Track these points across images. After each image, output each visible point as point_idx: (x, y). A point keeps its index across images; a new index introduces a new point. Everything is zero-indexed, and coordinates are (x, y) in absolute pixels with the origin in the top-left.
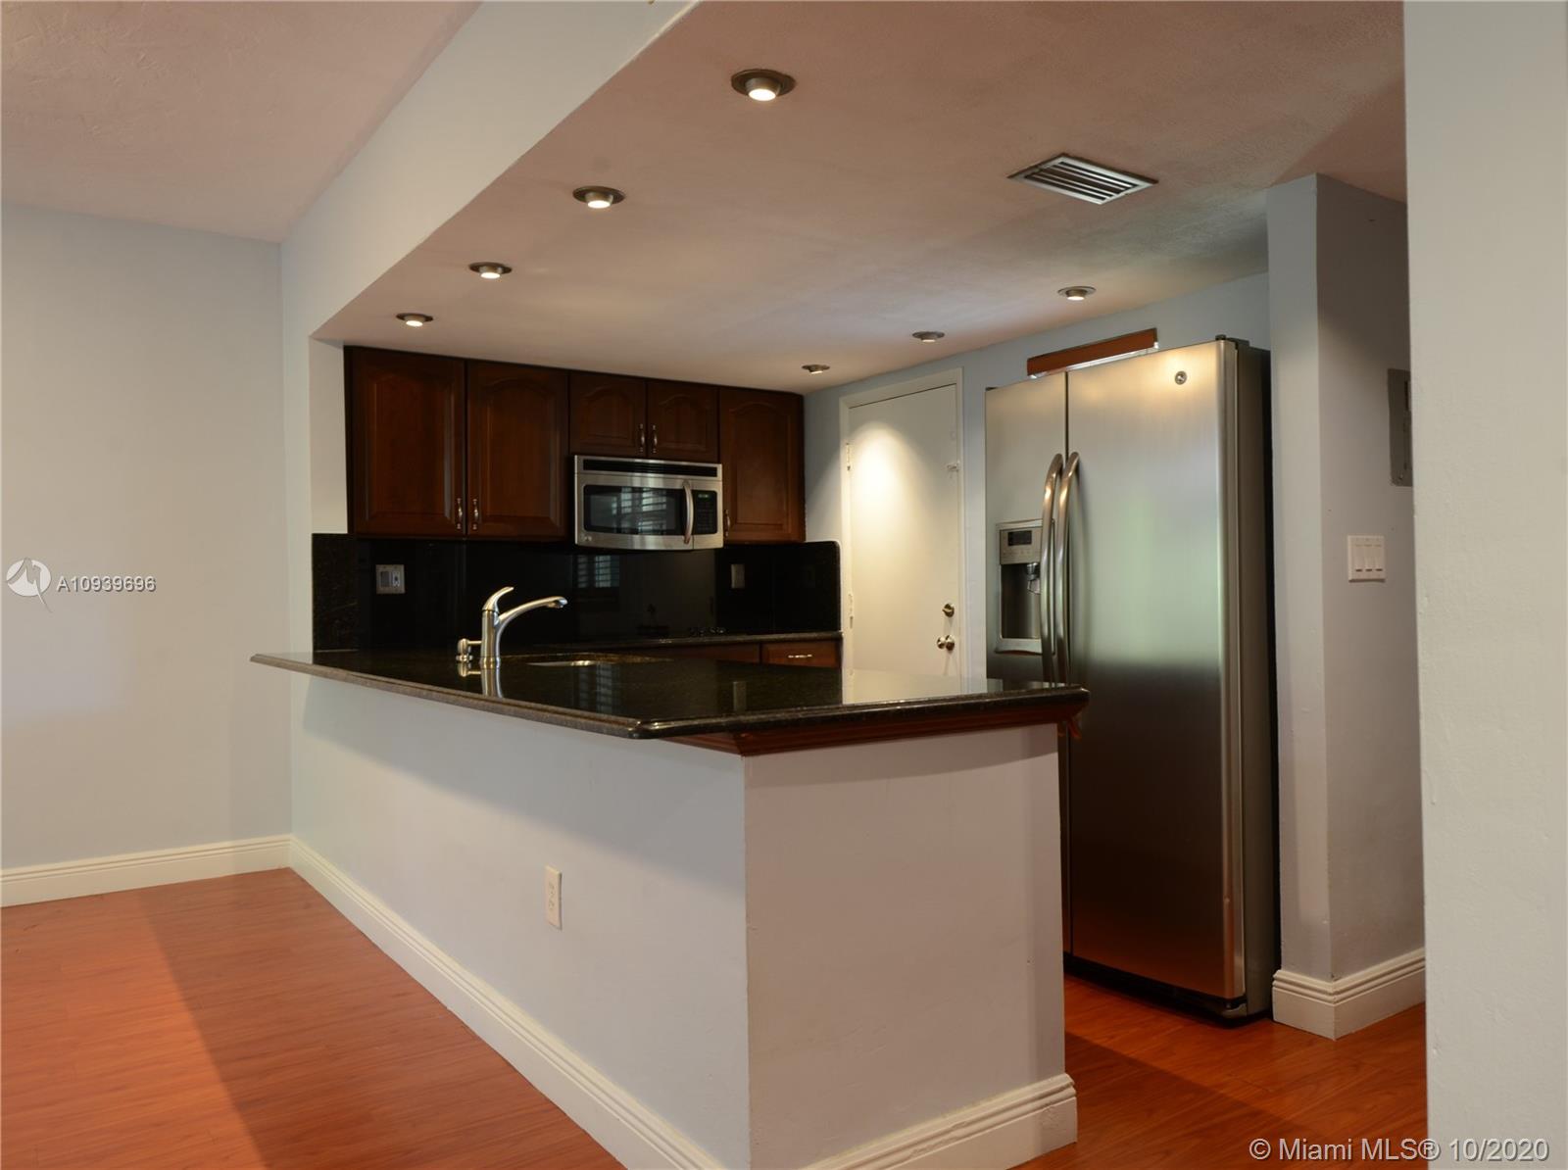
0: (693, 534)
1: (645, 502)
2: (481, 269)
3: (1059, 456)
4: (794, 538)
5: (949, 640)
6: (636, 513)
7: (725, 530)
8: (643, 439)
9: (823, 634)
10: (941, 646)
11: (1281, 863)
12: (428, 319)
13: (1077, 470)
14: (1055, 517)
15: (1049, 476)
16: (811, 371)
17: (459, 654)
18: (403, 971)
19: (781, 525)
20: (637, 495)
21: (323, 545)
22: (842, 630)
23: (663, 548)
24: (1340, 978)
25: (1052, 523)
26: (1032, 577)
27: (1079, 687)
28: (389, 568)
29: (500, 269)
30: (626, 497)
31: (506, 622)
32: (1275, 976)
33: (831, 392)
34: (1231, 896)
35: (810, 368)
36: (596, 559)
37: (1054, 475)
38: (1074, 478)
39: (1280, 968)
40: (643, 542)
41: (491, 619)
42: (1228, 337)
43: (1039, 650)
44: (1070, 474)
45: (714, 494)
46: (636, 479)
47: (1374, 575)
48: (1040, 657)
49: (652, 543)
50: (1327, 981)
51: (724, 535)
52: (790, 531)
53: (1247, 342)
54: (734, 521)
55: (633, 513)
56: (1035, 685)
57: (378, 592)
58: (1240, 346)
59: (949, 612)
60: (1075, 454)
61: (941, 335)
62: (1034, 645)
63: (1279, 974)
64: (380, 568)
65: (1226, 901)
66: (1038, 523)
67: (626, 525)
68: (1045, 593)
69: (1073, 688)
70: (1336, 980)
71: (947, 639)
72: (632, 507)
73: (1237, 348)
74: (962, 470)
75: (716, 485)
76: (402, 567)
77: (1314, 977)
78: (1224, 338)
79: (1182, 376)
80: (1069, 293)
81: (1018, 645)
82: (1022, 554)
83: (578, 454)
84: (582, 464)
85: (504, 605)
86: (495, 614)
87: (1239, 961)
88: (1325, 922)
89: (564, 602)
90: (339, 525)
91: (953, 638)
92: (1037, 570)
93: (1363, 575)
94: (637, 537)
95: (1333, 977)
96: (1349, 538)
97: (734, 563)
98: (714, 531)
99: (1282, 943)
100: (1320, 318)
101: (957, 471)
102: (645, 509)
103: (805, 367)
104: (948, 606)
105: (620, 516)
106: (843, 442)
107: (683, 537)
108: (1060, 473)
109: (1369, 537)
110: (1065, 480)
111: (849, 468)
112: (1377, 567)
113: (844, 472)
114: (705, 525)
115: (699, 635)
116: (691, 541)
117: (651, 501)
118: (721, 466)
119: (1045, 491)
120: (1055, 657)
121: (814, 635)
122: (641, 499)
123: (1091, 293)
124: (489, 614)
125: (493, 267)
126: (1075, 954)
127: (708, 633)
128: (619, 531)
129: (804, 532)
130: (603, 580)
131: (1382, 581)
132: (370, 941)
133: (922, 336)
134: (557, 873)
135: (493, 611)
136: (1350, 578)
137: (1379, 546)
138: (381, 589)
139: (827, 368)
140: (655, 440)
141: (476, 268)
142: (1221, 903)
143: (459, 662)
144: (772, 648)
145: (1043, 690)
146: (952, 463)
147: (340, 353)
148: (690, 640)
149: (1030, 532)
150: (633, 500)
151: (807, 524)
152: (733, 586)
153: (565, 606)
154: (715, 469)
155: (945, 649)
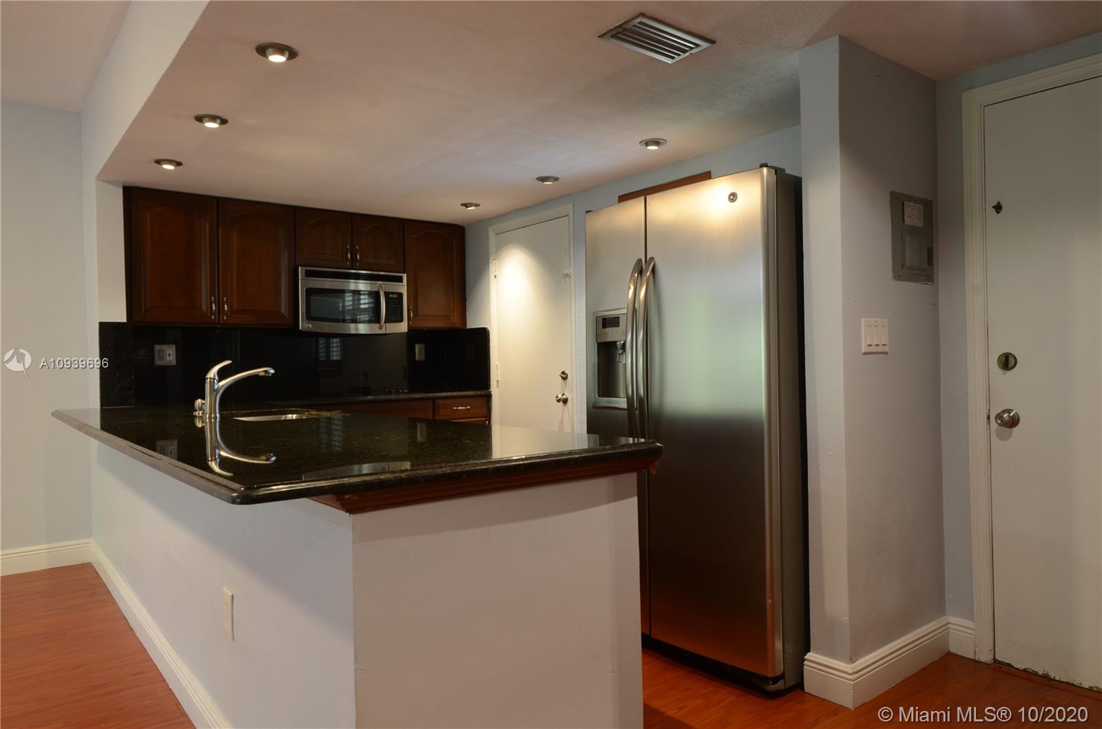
0: (385, 322)
1: (362, 302)
2: (204, 120)
3: (640, 260)
4: (459, 325)
5: (564, 397)
6: (356, 309)
7: (409, 320)
8: (349, 256)
9: (478, 393)
10: (558, 401)
11: (810, 571)
12: (178, 164)
13: (653, 271)
14: (636, 306)
15: (632, 275)
16: (467, 207)
17: (196, 411)
18: (146, 651)
19: (450, 316)
20: (356, 297)
21: (108, 331)
22: (491, 390)
23: (368, 333)
24: (857, 660)
25: (634, 311)
26: (621, 351)
27: (653, 442)
28: (164, 347)
29: (219, 120)
30: (349, 298)
31: (225, 386)
32: (806, 657)
33: (483, 223)
34: (772, 597)
35: (466, 205)
36: (331, 340)
37: (636, 275)
38: (651, 278)
39: (809, 652)
40: (356, 329)
41: (212, 384)
42: (769, 165)
43: (625, 406)
44: (648, 274)
45: (400, 295)
46: (352, 285)
47: (880, 349)
48: (626, 412)
49: (363, 329)
50: (846, 663)
51: (409, 324)
52: (455, 321)
53: (783, 170)
54: (416, 314)
55: (353, 309)
56: (623, 440)
57: (156, 365)
58: (778, 172)
59: (564, 377)
60: (652, 259)
61: (556, 179)
62: (622, 402)
63: (808, 656)
64: (157, 347)
65: (770, 601)
66: (625, 311)
67: (348, 317)
68: (630, 364)
69: (651, 443)
70: (853, 663)
71: (563, 395)
72: (353, 305)
73: (776, 174)
74: (573, 277)
75: (403, 288)
76: (174, 347)
77: (835, 659)
78: (766, 166)
79: (734, 196)
80: (647, 144)
81: (610, 402)
82: (612, 334)
83: (302, 266)
84: (304, 273)
85: (223, 374)
86: (216, 381)
87: (779, 645)
88: (845, 618)
89: (272, 371)
90: (120, 316)
91: (567, 395)
92: (624, 346)
93: (873, 349)
94: (352, 325)
95: (852, 660)
96: (863, 320)
97: (418, 343)
98: (401, 320)
99: (811, 632)
100: (841, 149)
101: (570, 277)
102: (362, 306)
103: (463, 205)
104: (563, 373)
105: (344, 312)
106: (491, 258)
107: (378, 325)
108: (641, 272)
109: (877, 320)
110: (645, 278)
111: (495, 276)
112: (883, 343)
113: (492, 277)
114: (395, 316)
115: (391, 393)
116: (384, 328)
117: (367, 301)
118: (405, 275)
119: (629, 288)
120: (637, 412)
121: (471, 393)
122: (360, 300)
123: (664, 144)
124: (210, 381)
125: (213, 118)
126: (653, 636)
127: (397, 392)
128: (344, 321)
129: (466, 321)
130: (336, 355)
131: (886, 353)
132: (129, 624)
133: (543, 179)
134: (230, 594)
135: (214, 379)
136: (863, 352)
137: (885, 326)
138: (158, 362)
139: (479, 205)
140: (358, 257)
141: (200, 119)
142: (764, 601)
143: (196, 416)
144: (441, 402)
145: (628, 445)
146: (566, 272)
147: (120, 192)
148: (382, 397)
149: (618, 318)
150: (353, 300)
151: (467, 316)
152: (417, 359)
153: (273, 374)
154: (401, 277)
155: (561, 403)
